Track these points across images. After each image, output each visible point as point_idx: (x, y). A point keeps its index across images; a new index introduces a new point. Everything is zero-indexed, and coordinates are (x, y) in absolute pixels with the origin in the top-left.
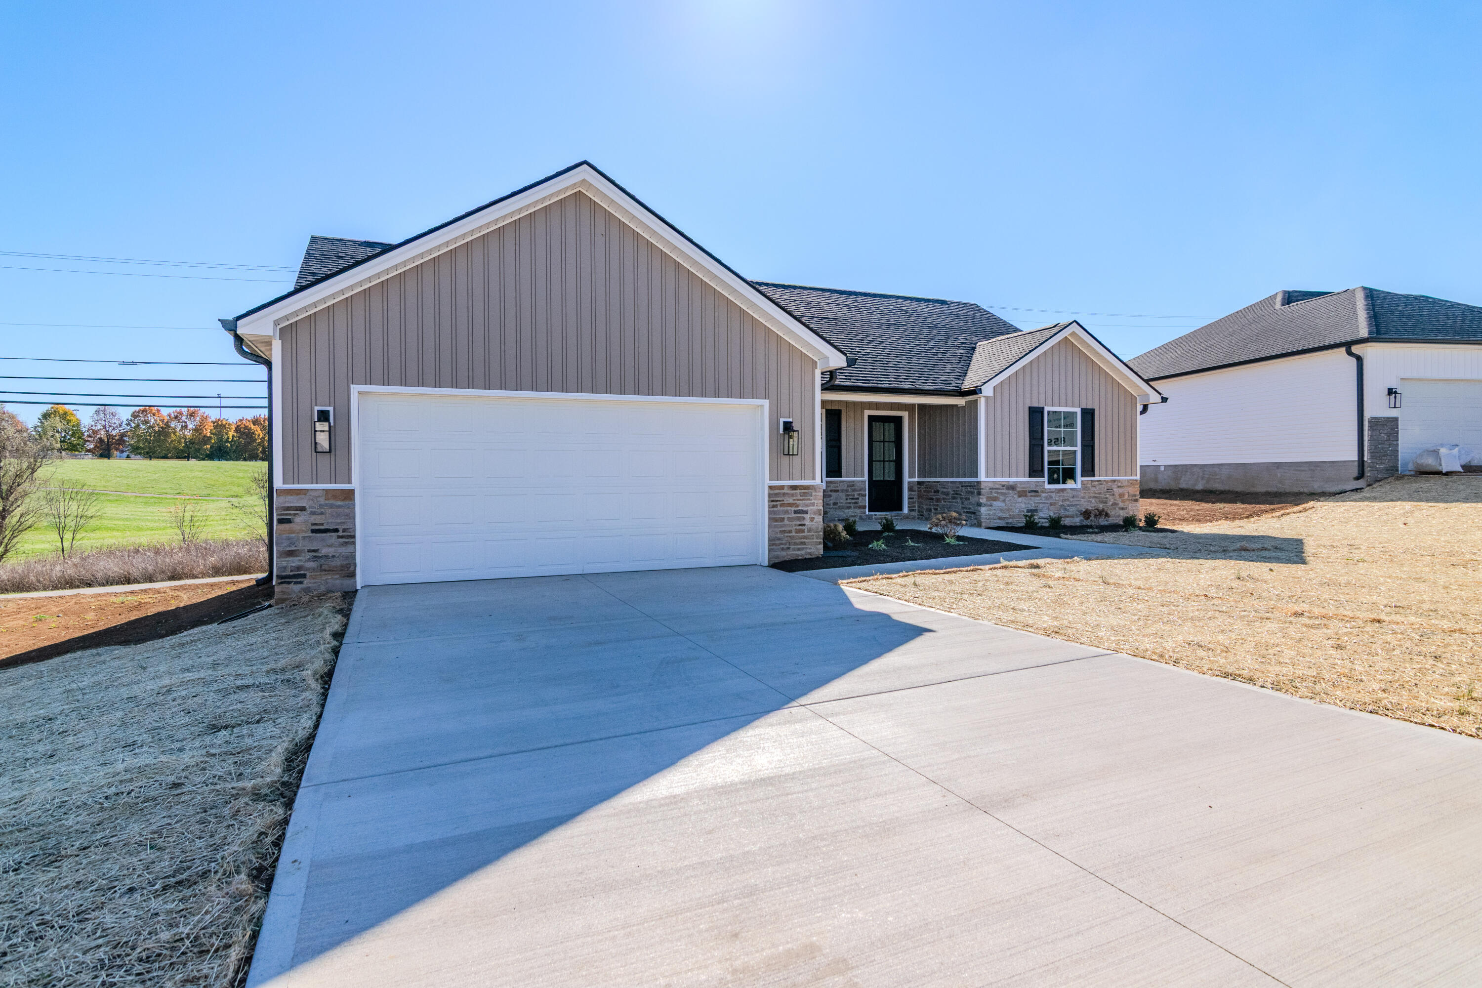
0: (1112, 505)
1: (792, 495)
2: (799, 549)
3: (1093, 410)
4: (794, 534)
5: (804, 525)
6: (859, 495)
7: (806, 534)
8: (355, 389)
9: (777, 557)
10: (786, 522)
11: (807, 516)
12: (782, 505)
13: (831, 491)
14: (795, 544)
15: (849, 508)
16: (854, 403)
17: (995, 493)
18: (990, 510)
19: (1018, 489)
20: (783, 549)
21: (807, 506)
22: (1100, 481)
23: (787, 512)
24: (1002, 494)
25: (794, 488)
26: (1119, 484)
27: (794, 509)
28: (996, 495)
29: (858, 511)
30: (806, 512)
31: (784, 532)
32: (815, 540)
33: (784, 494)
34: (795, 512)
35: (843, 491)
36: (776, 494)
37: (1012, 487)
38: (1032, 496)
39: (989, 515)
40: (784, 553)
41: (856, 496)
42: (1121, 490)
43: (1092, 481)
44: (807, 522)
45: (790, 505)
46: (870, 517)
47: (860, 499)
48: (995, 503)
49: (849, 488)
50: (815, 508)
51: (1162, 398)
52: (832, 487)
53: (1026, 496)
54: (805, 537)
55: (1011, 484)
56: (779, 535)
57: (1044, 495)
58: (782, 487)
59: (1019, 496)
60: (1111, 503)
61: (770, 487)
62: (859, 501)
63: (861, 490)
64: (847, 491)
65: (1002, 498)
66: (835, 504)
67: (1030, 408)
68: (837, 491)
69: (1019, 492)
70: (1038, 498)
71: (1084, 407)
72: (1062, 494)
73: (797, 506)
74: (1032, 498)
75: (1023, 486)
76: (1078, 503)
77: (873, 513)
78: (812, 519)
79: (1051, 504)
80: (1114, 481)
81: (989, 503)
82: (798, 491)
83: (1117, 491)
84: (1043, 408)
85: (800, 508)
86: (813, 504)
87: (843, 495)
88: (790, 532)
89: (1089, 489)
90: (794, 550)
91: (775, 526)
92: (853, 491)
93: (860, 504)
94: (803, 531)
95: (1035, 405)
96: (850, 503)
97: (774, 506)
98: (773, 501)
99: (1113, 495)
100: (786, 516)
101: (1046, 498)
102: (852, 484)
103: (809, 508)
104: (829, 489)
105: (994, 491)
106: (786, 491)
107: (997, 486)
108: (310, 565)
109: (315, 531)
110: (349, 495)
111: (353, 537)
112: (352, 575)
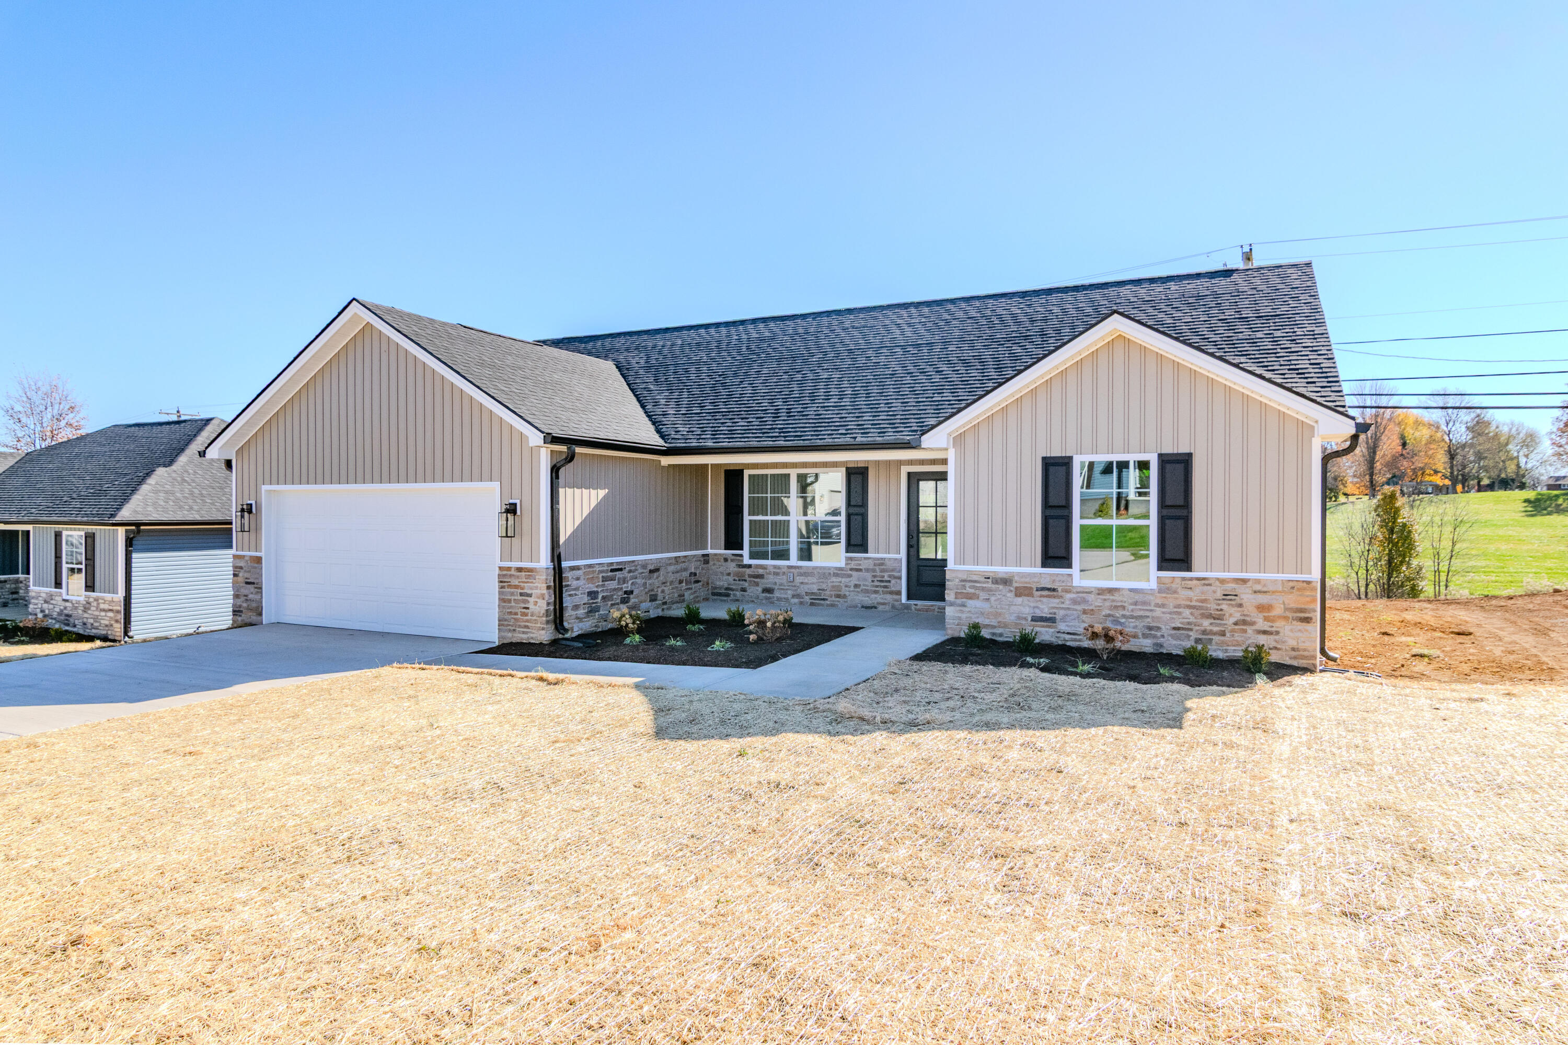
0: (1236, 624)
1: (518, 577)
2: (524, 633)
3: (1190, 455)
4: (519, 616)
5: (527, 608)
6: (890, 576)
7: (529, 617)
8: (265, 488)
9: (503, 638)
10: (513, 604)
11: (531, 600)
12: (509, 586)
13: (851, 569)
14: (520, 626)
15: (876, 592)
16: (888, 463)
17: (970, 587)
18: (962, 612)
19: (1015, 585)
20: (510, 630)
21: (531, 589)
22: (1204, 579)
23: (512, 594)
24: (983, 589)
25: (520, 570)
26: (1258, 587)
27: (520, 591)
28: (972, 591)
29: (889, 597)
30: (530, 595)
31: (510, 613)
32: (539, 625)
33: (511, 576)
34: (521, 594)
35: (867, 570)
36: (504, 575)
37: (1005, 581)
38: (1041, 596)
39: (960, 618)
40: (510, 635)
41: (886, 578)
42: (1263, 599)
43: (1184, 579)
44: (531, 606)
45: (516, 587)
46: (907, 607)
47: (893, 581)
48: (971, 603)
49: (877, 568)
50: (538, 591)
51: (1357, 424)
52: (853, 565)
53: (1030, 595)
54: (527, 621)
55: (1000, 576)
56: (507, 617)
57: (1069, 596)
58: (509, 569)
59: (1016, 595)
60: (1232, 620)
61: (500, 568)
62: (891, 584)
63: (893, 570)
64: (874, 571)
65: (983, 595)
66: (856, 586)
67: (1044, 459)
68: (860, 570)
69: (1016, 588)
70: (1057, 601)
71: (1168, 449)
72: (1108, 596)
73: (522, 589)
74: (1045, 600)
75: (1023, 580)
76: (1147, 614)
77: (912, 602)
78: (536, 603)
79: (1085, 612)
80: (1244, 581)
81: (959, 601)
82: (523, 574)
83: (1247, 597)
84: (1071, 458)
85: (525, 591)
86: (536, 588)
87: (869, 576)
88: (516, 614)
89: (1175, 592)
90: (519, 632)
91: (504, 607)
92: (882, 571)
93: (893, 589)
94: (526, 615)
95: (1056, 452)
96: (877, 586)
97: (502, 587)
98: (501, 582)
99: (1240, 605)
100: (513, 598)
101: (1074, 602)
102: (881, 563)
103: (533, 592)
104: (849, 567)
105: (968, 584)
106: (513, 572)
107: (975, 578)
108: (245, 605)
109: (247, 583)
110: (259, 560)
111: (261, 588)
112: (260, 614)
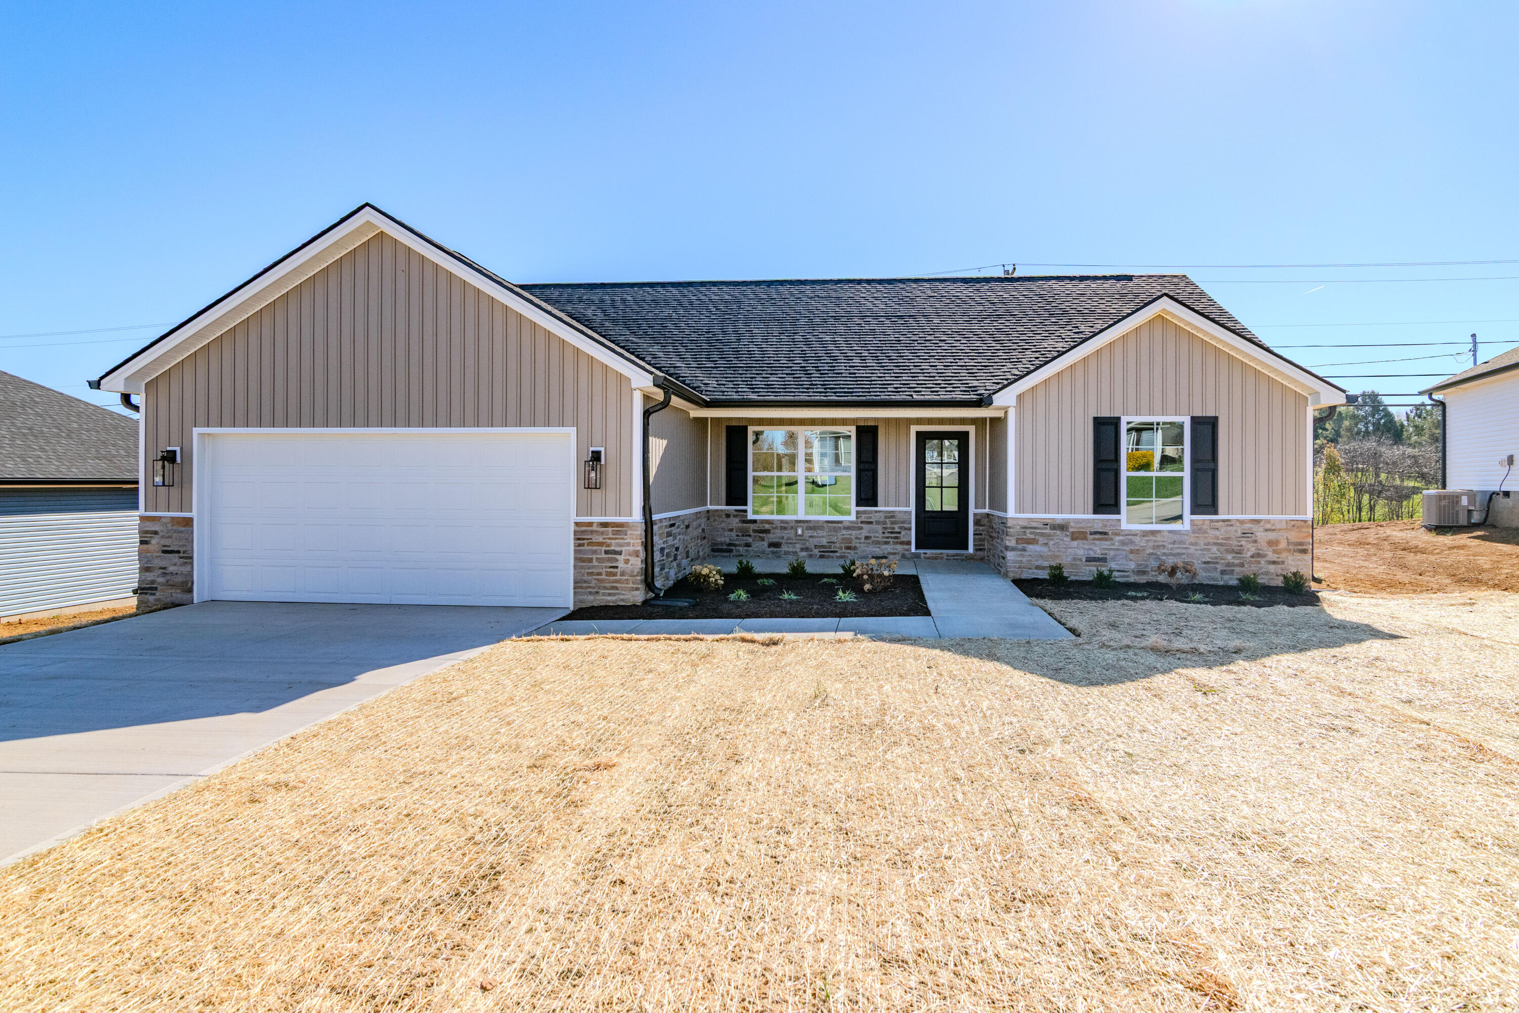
0: (1252, 557)
1: (602, 533)
2: (610, 594)
3: (1215, 419)
4: (604, 577)
5: (617, 567)
6: (900, 528)
7: (618, 577)
8: (199, 430)
9: (581, 602)
10: (595, 563)
11: (621, 558)
12: (590, 544)
13: (862, 522)
14: (605, 588)
15: (886, 543)
16: (897, 421)
17: (1031, 533)
18: (1022, 556)
19: (1071, 530)
20: (590, 593)
21: (621, 546)
22: (1228, 520)
23: (595, 552)
24: (1042, 535)
25: (605, 525)
26: (1268, 526)
27: (604, 548)
28: (1032, 536)
29: (899, 548)
30: (620, 553)
31: (592, 574)
32: (631, 585)
33: (592, 532)
34: (606, 552)
35: (878, 523)
36: (583, 532)
37: (1062, 527)
38: (1094, 539)
39: (1021, 562)
40: (591, 598)
41: (897, 530)
42: (1272, 536)
43: (1212, 521)
44: (621, 565)
45: (600, 544)
46: (917, 556)
47: (903, 533)
48: (1031, 547)
49: (887, 520)
50: (631, 548)
51: (1347, 397)
52: (864, 518)
53: (1085, 538)
54: (616, 581)
55: (1058, 522)
56: (586, 578)
57: (1117, 538)
58: (590, 524)
59: (1073, 539)
60: (1249, 554)
61: (577, 524)
62: (901, 535)
63: (903, 522)
64: (885, 523)
65: (1042, 540)
66: (867, 538)
67: (1095, 419)
68: (871, 523)
69: (1073, 533)
70: (1109, 543)
71: (1198, 413)
72: (1152, 538)
73: (609, 546)
74: (1097, 542)
75: (1077, 525)
76: (1184, 551)
77: (922, 551)
78: (627, 561)
79: (1132, 552)
80: (1258, 521)
81: (1020, 546)
82: (610, 529)
83: (1261, 536)
84: (1119, 419)
85: (612, 548)
86: (628, 544)
87: (879, 528)
88: (599, 574)
89: (1205, 532)
90: (604, 594)
91: (582, 567)
92: (892, 523)
93: (904, 539)
94: (615, 575)
95: (1105, 413)
96: (888, 538)
97: (580, 545)
98: (579, 539)
99: (1255, 541)
100: (594, 557)
101: (1123, 543)
102: (891, 515)
103: (623, 549)
104: (860, 520)
105: (1028, 531)
106: (595, 528)
107: (1034, 525)
108: (161, 580)
109: (164, 552)
110: (189, 522)
111: (191, 558)
112: (190, 591)
